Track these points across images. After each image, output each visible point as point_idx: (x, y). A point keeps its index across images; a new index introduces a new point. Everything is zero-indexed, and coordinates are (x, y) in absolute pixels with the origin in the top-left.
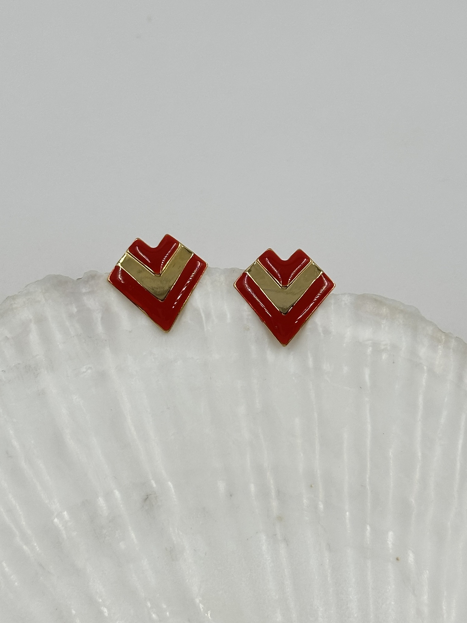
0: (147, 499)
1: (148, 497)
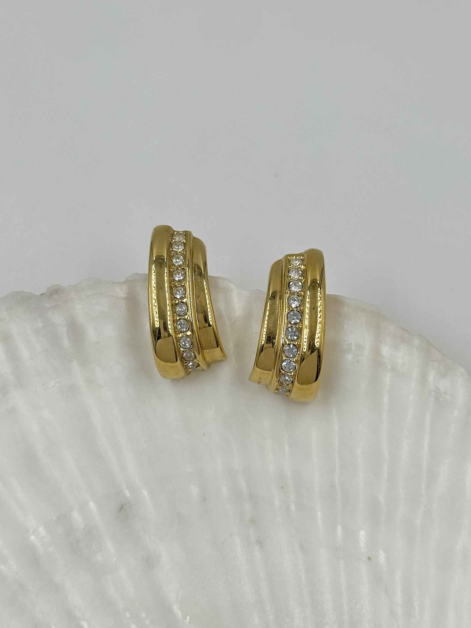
1: (122, 507)
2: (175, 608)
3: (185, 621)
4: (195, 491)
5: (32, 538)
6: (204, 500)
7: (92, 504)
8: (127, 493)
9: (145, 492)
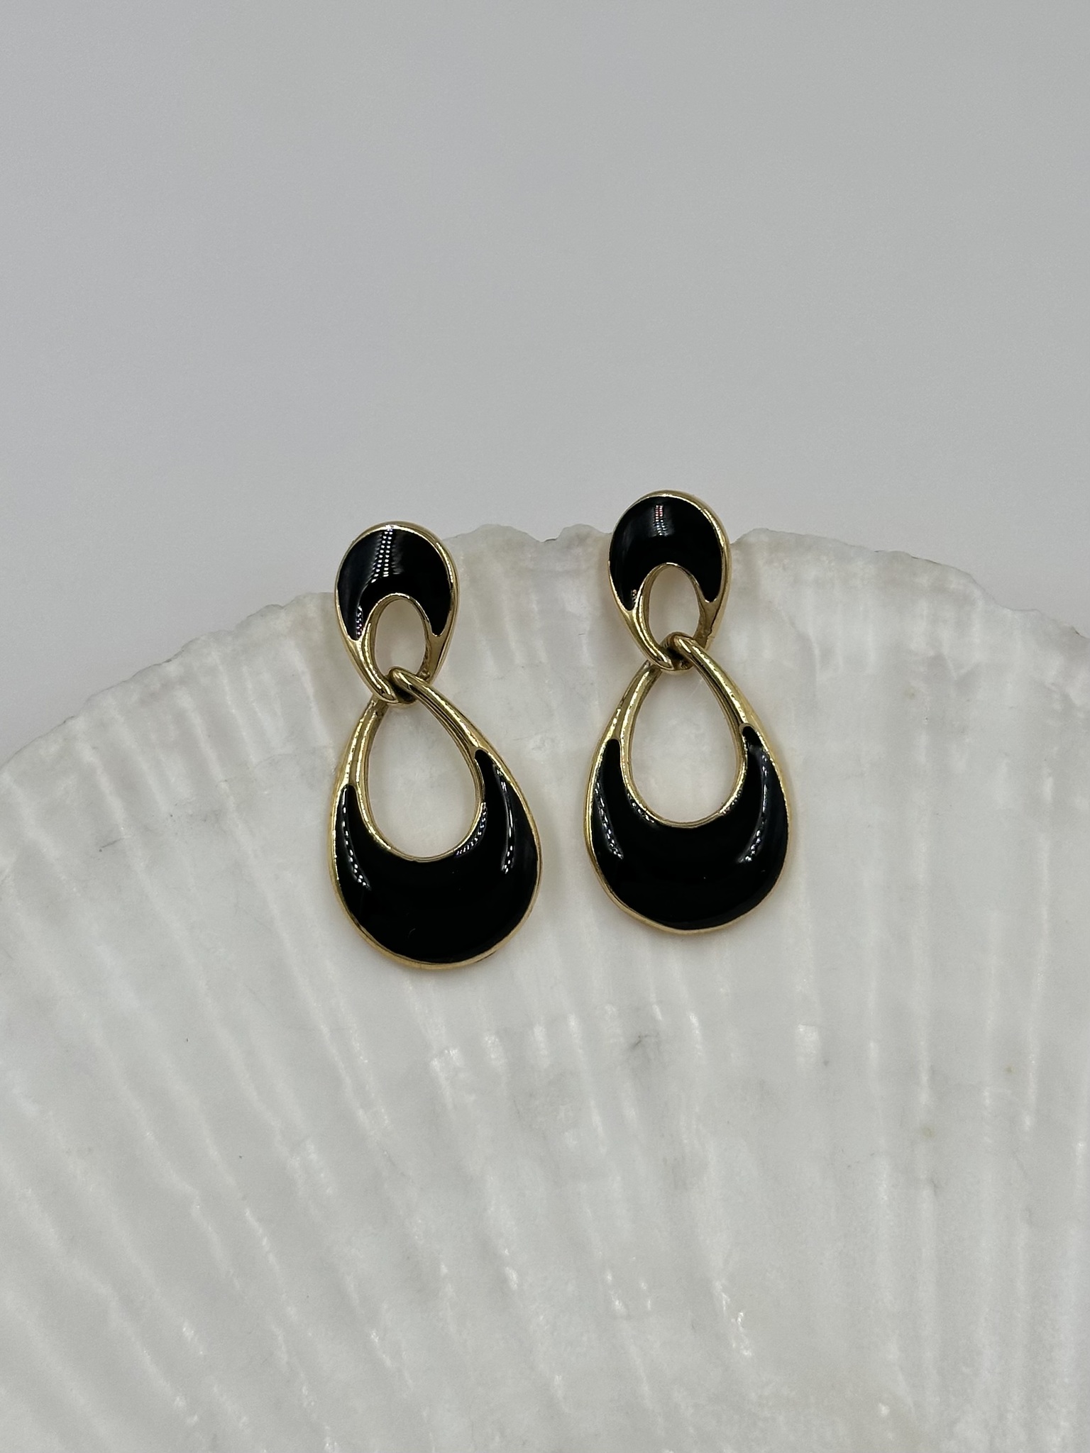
0: (637, 1044)
1: (640, 1042)
2: (718, 1285)
3: (733, 1320)
4: (808, 1037)
5: (436, 1064)
6: (826, 1063)
7: (573, 1023)
8: (657, 1011)
9: (694, 1020)
